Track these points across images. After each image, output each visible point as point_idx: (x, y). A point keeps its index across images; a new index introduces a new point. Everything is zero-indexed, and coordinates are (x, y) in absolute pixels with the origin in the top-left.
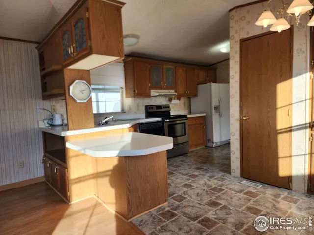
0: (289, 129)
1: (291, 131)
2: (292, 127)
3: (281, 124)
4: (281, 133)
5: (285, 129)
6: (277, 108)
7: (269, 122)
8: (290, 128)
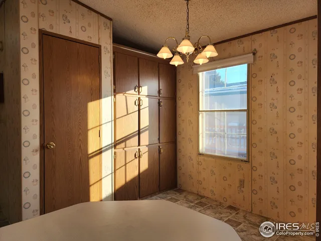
0: (99, 151)
1: (101, 153)
2: (102, 149)
3: (92, 148)
4: (92, 157)
5: (96, 151)
6: (89, 130)
7: (80, 147)
8: (100, 149)
